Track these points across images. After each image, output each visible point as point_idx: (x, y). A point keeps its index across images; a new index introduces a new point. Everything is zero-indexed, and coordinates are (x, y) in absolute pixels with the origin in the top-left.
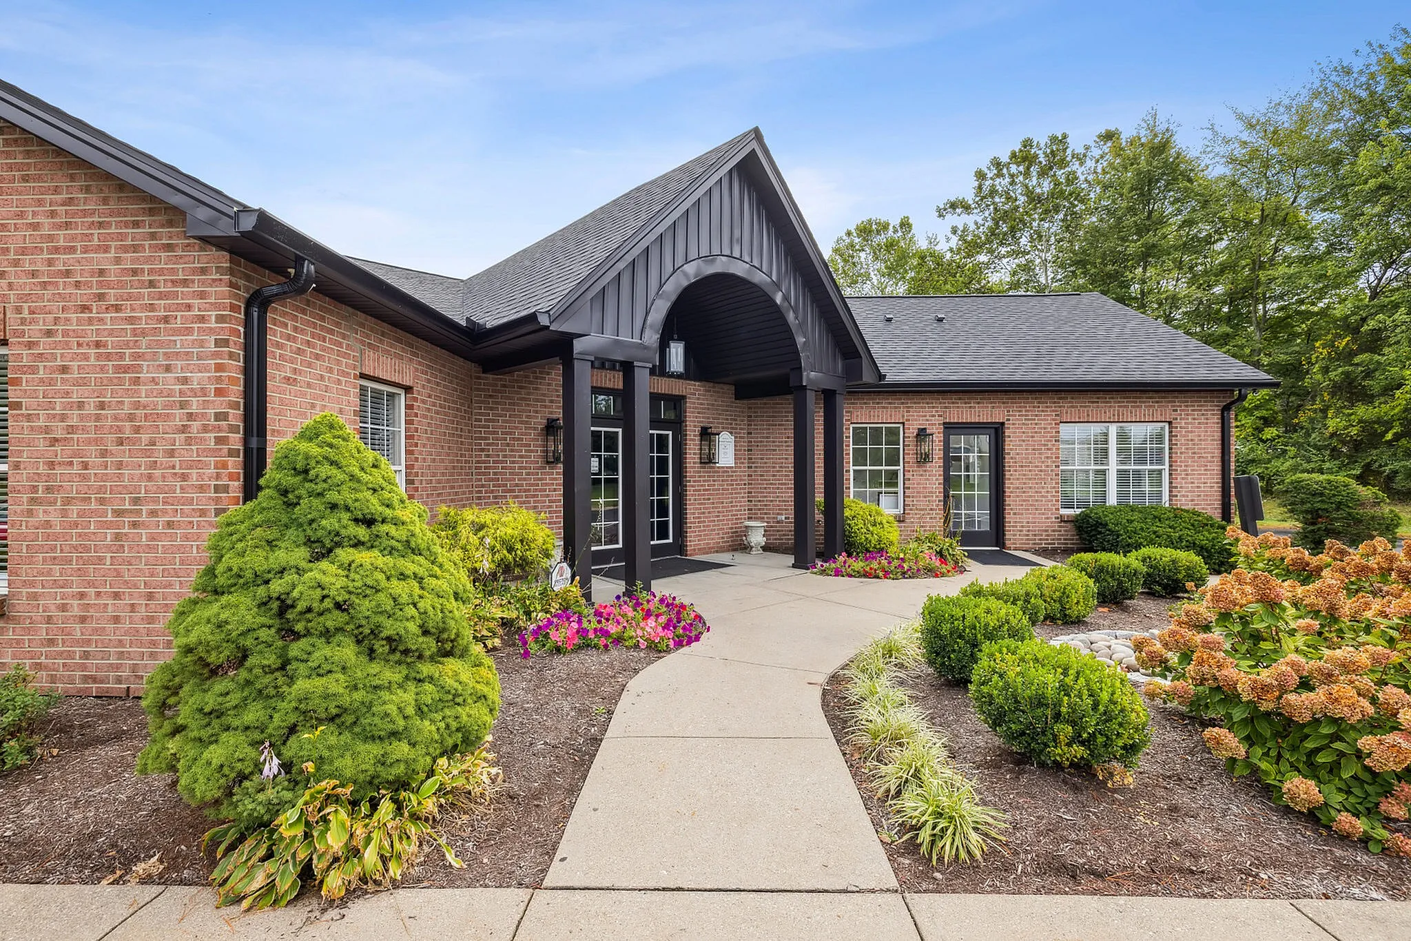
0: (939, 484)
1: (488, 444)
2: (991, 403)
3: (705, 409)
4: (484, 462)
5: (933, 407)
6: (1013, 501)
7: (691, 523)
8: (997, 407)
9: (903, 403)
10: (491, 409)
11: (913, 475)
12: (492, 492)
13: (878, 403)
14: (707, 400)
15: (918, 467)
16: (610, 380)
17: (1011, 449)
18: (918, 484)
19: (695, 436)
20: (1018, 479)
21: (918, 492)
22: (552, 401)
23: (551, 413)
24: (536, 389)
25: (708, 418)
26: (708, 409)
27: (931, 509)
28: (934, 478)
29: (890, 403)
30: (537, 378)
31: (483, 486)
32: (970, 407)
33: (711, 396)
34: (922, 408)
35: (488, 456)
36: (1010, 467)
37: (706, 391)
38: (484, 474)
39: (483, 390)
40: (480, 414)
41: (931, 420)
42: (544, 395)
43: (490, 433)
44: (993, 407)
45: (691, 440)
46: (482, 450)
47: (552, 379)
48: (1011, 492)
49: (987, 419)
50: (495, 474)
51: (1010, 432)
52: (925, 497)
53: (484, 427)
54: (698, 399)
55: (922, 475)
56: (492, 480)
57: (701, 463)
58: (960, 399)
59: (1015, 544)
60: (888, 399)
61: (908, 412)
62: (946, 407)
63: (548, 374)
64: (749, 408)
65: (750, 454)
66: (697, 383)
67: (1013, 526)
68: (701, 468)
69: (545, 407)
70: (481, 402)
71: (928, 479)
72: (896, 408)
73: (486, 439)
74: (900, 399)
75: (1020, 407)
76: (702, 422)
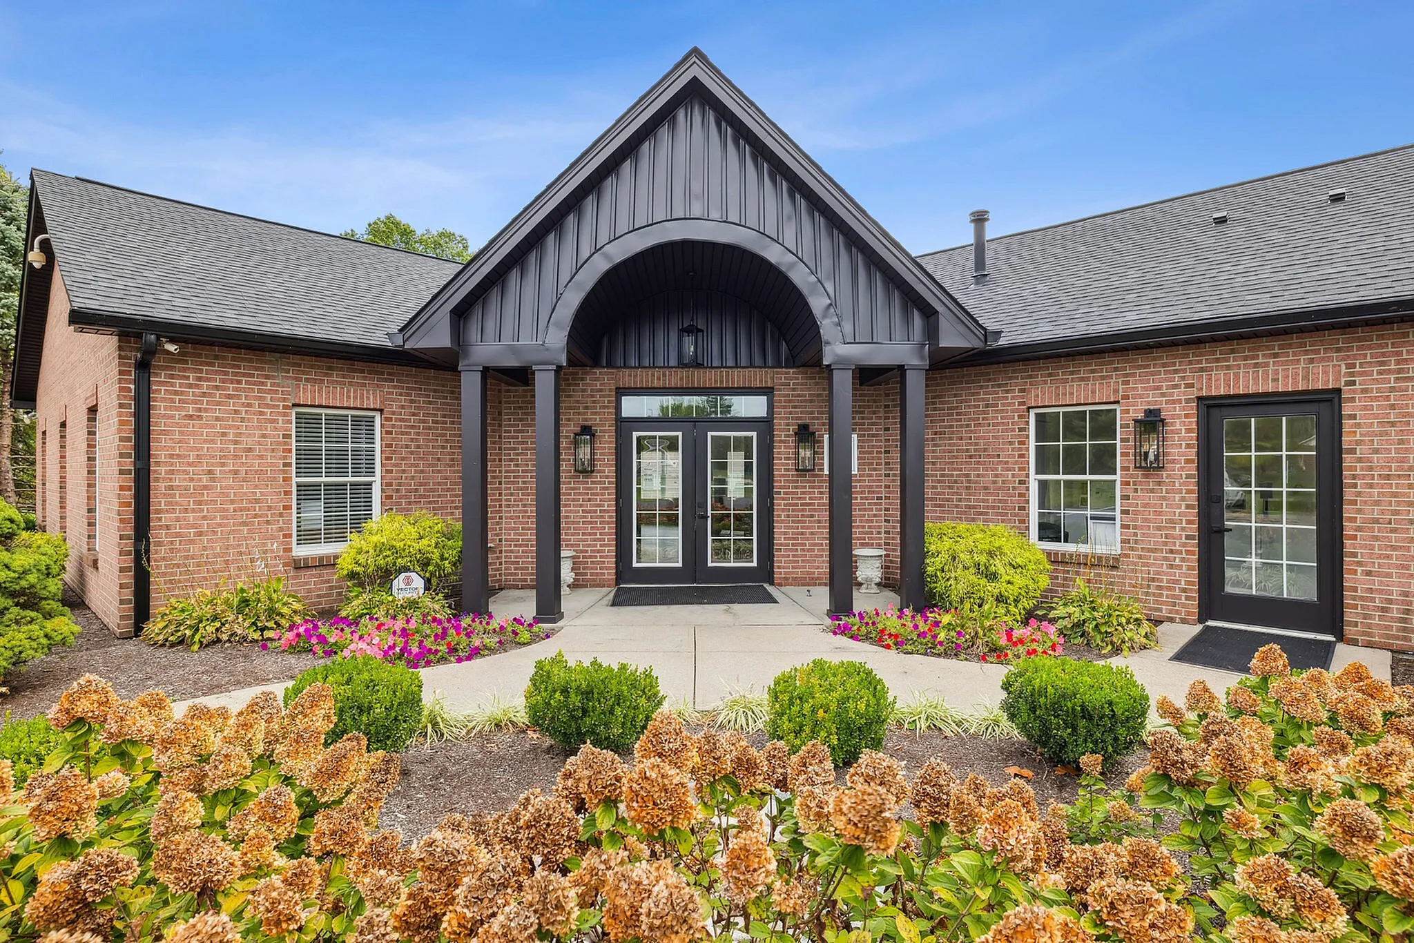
0: (1188, 507)
1: (518, 454)
2: (1306, 353)
3: (805, 401)
4: (513, 471)
5: (1176, 371)
6: (1365, 546)
7: (781, 544)
8: (1322, 360)
9: (1116, 369)
10: (521, 420)
11: (1136, 491)
12: (521, 500)
13: (1072, 373)
14: (809, 389)
15: (1146, 476)
16: (659, 379)
17: (1358, 443)
18: (1145, 505)
19: (788, 436)
20: (1377, 503)
21: (1146, 520)
22: (586, 408)
23: (586, 420)
24: (570, 396)
25: (812, 413)
26: (811, 401)
27: (1171, 551)
28: (1177, 497)
29: (1093, 371)
30: (569, 385)
31: (512, 494)
32: (1256, 365)
33: (817, 384)
34: (1153, 374)
35: (517, 466)
36: (1354, 477)
37: (807, 378)
38: (513, 483)
39: (514, 402)
40: (510, 426)
41: (1171, 395)
42: (578, 402)
43: (518, 443)
44: (1311, 361)
45: (781, 441)
46: (511, 460)
47: (587, 385)
48: (1359, 529)
49: (1295, 383)
50: (524, 483)
51: (1354, 408)
52: (1159, 529)
53: (513, 437)
54: (794, 390)
55: (1152, 491)
56: (521, 489)
57: (797, 470)
58: (1233, 351)
59: (1368, 634)
60: (1090, 364)
61: (1127, 383)
62: (1202, 370)
63: (582, 379)
64: (887, 395)
65: (888, 458)
66: (791, 371)
67: (1362, 599)
68: (798, 476)
69: (579, 414)
70: (512, 414)
71: (1164, 498)
72: (1103, 378)
73: (515, 449)
74: (1112, 363)
75: (1383, 355)
76: (800, 418)
